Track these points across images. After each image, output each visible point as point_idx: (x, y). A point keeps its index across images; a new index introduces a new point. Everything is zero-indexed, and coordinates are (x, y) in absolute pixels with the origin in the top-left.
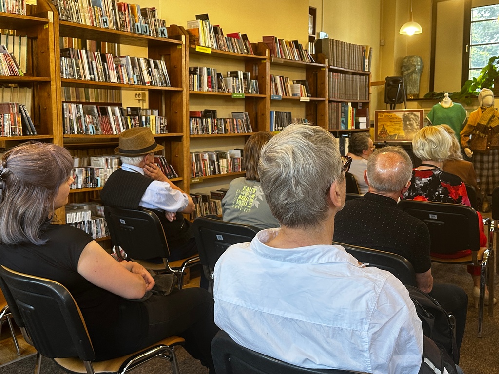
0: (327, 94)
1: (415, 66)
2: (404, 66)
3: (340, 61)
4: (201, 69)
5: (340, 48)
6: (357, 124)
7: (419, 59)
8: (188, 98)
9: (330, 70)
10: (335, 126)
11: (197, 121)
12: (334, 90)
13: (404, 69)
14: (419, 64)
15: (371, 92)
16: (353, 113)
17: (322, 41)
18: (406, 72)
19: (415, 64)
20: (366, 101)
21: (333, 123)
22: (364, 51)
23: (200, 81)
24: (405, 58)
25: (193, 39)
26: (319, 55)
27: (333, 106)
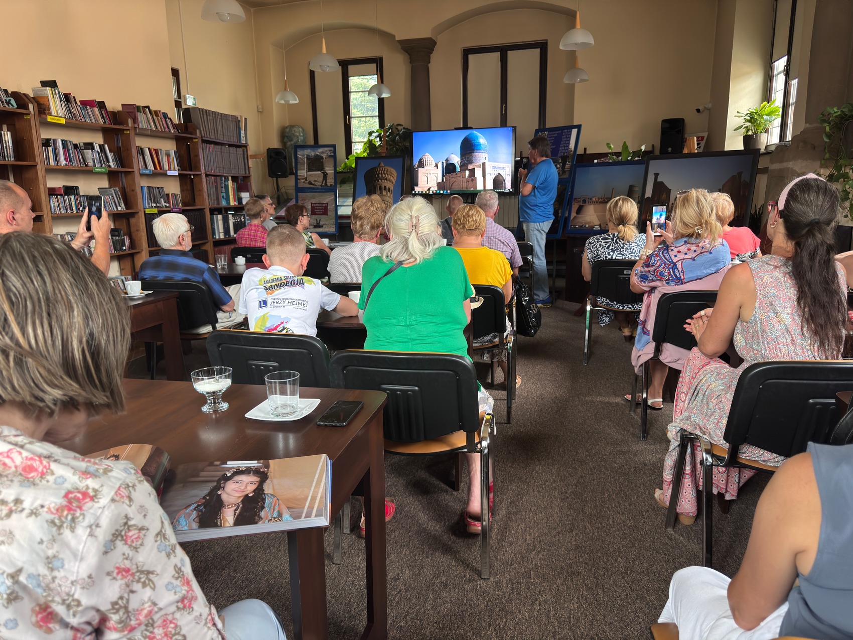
0: (202, 168)
1: (298, 137)
2: (287, 136)
3: (213, 131)
4: (54, 141)
5: (211, 118)
6: (240, 200)
7: (301, 129)
8: (44, 172)
9: (204, 141)
10: (216, 202)
11: (57, 198)
12: (209, 162)
13: (286, 140)
14: (302, 134)
15: (250, 166)
16: (234, 188)
17: (191, 111)
18: (289, 143)
19: (298, 134)
20: (246, 175)
21: (213, 199)
22: (239, 121)
23: (56, 154)
24: (287, 128)
25: (43, 109)
26: (189, 124)
27: (210, 180)
